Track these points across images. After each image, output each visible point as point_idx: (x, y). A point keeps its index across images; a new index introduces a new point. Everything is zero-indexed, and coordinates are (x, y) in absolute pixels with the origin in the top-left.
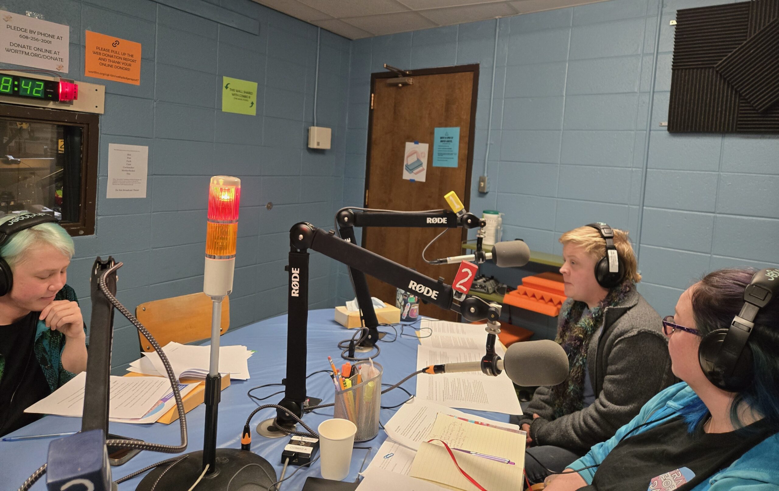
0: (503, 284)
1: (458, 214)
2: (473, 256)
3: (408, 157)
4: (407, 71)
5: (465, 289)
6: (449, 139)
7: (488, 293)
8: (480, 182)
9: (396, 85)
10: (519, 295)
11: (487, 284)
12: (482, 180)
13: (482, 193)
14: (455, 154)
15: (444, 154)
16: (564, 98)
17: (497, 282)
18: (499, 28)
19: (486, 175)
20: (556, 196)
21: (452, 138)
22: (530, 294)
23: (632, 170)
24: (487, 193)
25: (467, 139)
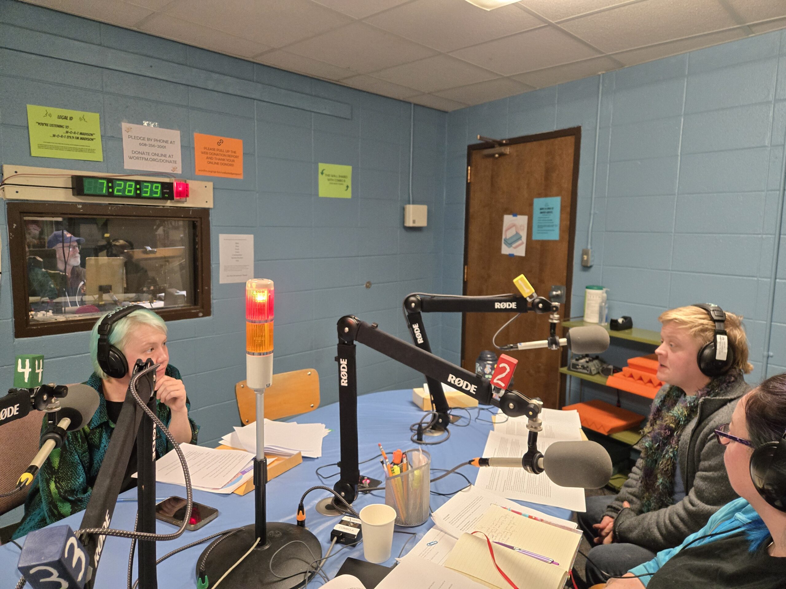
0: (609, 365)
1: (528, 299)
2: (546, 342)
3: (506, 231)
4: (503, 140)
5: (503, 385)
6: (549, 210)
7: (591, 374)
8: (583, 255)
9: (492, 156)
10: (624, 377)
11: (590, 364)
12: (585, 252)
13: (586, 267)
14: (556, 226)
15: (545, 226)
16: (679, 158)
17: (602, 361)
18: (603, 86)
19: (589, 247)
20: (670, 269)
21: (553, 208)
22: (636, 377)
23: (762, 237)
24: (591, 267)
25: (568, 209)
